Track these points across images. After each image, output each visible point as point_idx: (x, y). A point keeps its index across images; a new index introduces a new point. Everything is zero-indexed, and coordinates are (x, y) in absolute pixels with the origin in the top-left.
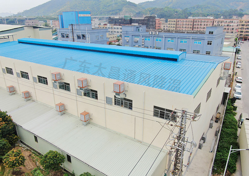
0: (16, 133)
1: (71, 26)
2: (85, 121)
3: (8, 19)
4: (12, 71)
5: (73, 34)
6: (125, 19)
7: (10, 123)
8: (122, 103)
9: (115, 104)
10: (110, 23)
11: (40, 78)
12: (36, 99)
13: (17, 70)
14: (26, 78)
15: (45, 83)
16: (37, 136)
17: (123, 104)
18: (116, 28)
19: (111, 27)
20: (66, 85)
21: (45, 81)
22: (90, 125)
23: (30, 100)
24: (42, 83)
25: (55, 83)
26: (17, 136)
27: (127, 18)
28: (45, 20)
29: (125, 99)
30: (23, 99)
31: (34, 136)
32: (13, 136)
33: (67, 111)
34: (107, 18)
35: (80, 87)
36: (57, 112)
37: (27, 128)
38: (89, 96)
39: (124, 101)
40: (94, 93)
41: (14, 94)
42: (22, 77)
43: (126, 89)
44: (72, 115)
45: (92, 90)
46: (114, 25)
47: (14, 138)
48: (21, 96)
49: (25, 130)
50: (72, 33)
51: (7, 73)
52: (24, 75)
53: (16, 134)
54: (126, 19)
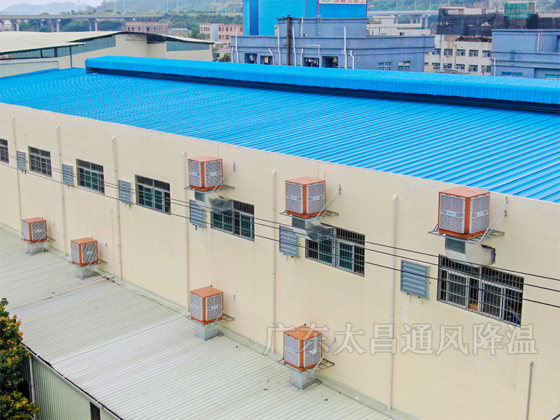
0: (25, 389)
1: (285, 26)
2: (302, 368)
3: (69, 21)
4: (49, 161)
5: (290, 54)
6: (506, 18)
7: (11, 345)
8: (474, 294)
9: (442, 296)
10: (440, 31)
11: (145, 186)
12: (118, 273)
13: (64, 157)
14: (95, 187)
15: (159, 207)
16: (100, 406)
17: (476, 298)
18: (467, 53)
19: (444, 46)
20: (241, 213)
21: (163, 195)
22: (319, 390)
23: (96, 274)
24: (149, 204)
25: (199, 203)
26: (30, 401)
27: (515, 13)
28: (194, 23)
29: (488, 272)
30: (74, 267)
31: (91, 404)
32: (13, 398)
33: (231, 325)
34: (431, 19)
35: (295, 214)
36: (193, 324)
37: (67, 373)
38: (328, 259)
39: (482, 282)
40: (349, 247)
41: (45, 251)
42: (82, 183)
43: (496, 224)
44: (248, 344)
45: (342, 233)
46: (461, 39)
47: (18, 405)
48: (67, 258)
49: (59, 376)
50: (285, 51)
51: (33, 168)
52: (90, 176)
53: (27, 394)
54: (511, 16)
